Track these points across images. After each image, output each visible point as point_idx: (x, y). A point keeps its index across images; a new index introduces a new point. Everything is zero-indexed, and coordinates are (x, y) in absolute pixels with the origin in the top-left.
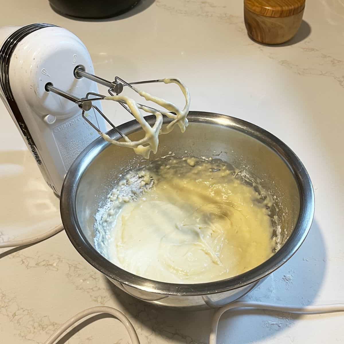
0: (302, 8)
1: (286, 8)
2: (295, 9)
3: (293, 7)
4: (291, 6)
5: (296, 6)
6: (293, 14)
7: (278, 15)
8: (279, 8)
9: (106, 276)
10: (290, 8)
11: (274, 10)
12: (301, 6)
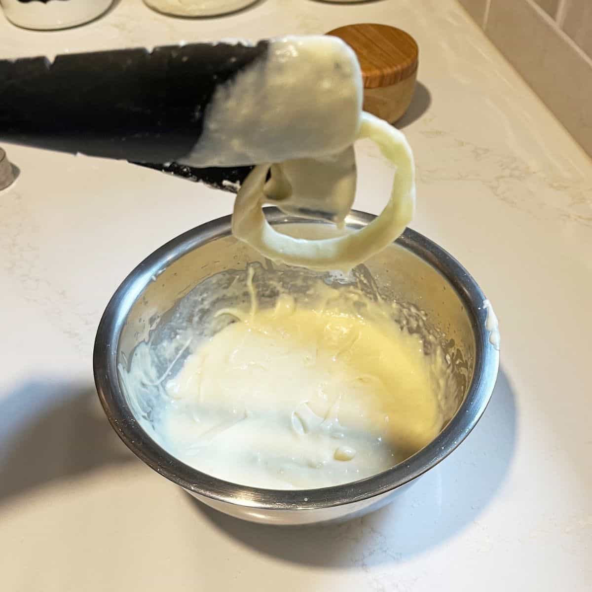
0: (415, 66)
1: (388, 71)
2: (403, 70)
3: (399, 67)
4: (396, 66)
5: (405, 64)
6: (401, 79)
7: (377, 83)
8: (377, 72)
9: (185, 489)
10: (395, 69)
11: (368, 75)
12: (413, 64)
